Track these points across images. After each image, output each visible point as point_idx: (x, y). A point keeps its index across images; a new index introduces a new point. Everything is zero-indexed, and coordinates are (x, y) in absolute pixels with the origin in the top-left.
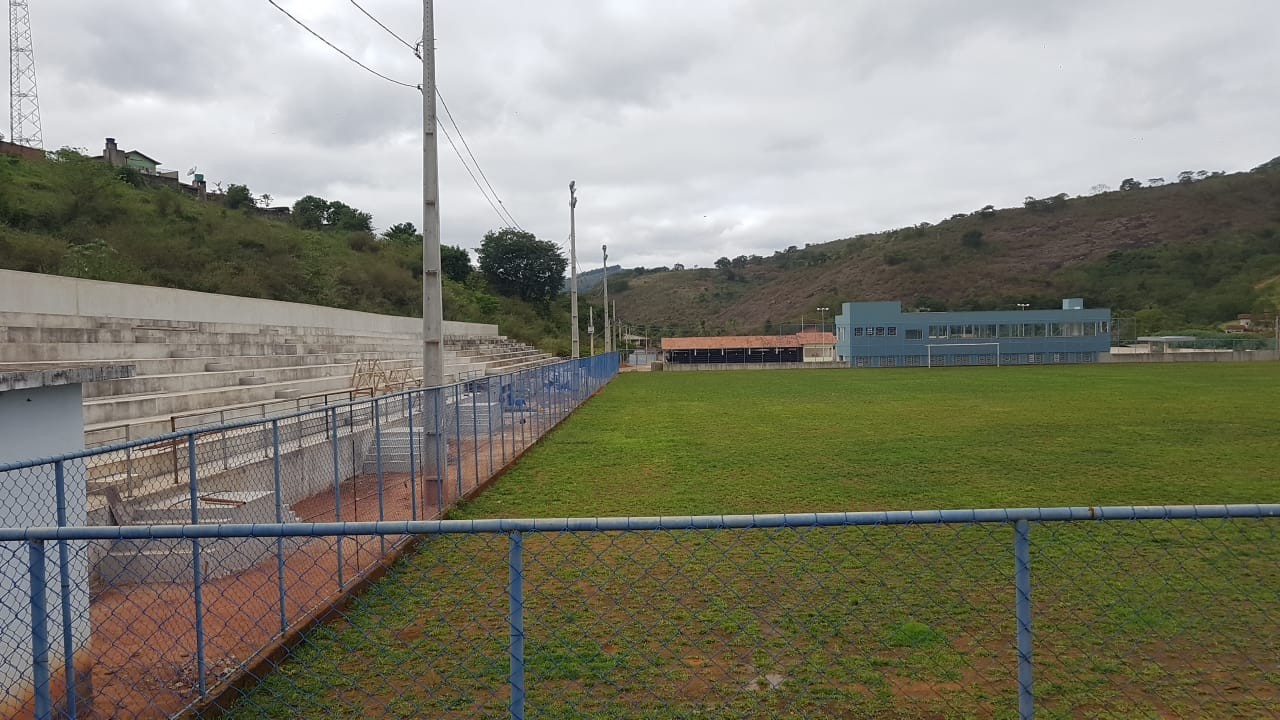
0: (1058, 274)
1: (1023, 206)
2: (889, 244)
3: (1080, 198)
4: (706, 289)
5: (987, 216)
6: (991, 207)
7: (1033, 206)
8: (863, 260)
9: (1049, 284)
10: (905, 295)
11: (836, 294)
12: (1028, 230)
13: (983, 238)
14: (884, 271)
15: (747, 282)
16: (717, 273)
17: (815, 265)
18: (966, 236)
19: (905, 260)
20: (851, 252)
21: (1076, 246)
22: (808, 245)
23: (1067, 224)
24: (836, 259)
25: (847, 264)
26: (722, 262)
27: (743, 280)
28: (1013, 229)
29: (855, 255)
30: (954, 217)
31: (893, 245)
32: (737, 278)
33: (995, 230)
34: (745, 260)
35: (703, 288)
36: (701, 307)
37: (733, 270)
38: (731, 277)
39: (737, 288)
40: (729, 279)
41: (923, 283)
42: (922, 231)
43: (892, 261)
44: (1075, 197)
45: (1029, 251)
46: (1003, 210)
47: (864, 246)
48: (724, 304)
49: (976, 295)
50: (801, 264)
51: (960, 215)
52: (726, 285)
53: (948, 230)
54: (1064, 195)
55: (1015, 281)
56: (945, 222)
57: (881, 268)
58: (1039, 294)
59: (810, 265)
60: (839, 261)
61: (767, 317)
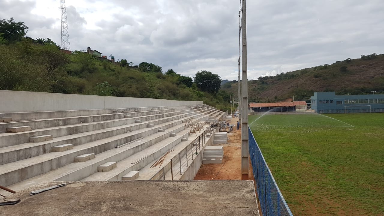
0: (373, 80)
1: (361, 58)
2: (315, 71)
3: (380, 55)
4: (255, 87)
5: (348, 61)
6: (349, 59)
7: (364, 58)
8: (307, 76)
9: (370, 83)
10: (321, 88)
11: (298, 87)
12: (363, 66)
13: (347, 68)
14: (313, 80)
15: (268, 84)
16: (259, 81)
17: (291, 79)
18: (341, 68)
19: (321, 76)
20: (302, 74)
21: (379, 70)
22: (287, 72)
23: (376, 63)
24: (298, 76)
25: (301, 78)
26: (260, 78)
27: (267, 83)
28: (357, 65)
29: (304, 75)
30: (337, 62)
31: (317, 71)
32: (265, 83)
33: (351, 66)
34: (267, 77)
35: (254, 86)
36: (254, 92)
37: (263, 80)
38: (263, 83)
39: (265, 86)
40: (262, 83)
41: (327, 83)
42: (326, 67)
43: (316, 77)
44: (379, 54)
45: (363, 72)
46: (354, 59)
47: (307, 72)
48: (261, 91)
49: (345, 87)
50: (286, 78)
51: (339, 61)
52: (261, 85)
53: (335, 66)
54: (374, 54)
55: (358, 82)
56: (334, 64)
57: (313, 79)
58: (366, 87)
59: (289, 79)
60: (299, 77)
61: (275, 95)
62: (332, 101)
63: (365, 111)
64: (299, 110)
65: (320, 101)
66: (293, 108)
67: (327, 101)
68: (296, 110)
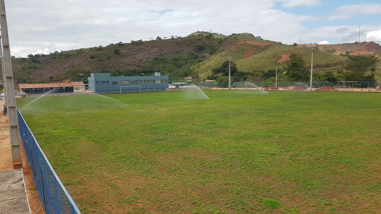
0: (141, 63)
1: (130, 43)
2: (91, 52)
3: (146, 41)
4: (25, 65)
5: (120, 45)
6: (121, 42)
7: (133, 43)
8: (83, 57)
9: (139, 66)
10: (97, 69)
11: (74, 68)
12: (132, 50)
13: (119, 51)
14: (90, 61)
15: (40, 63)
16: (29, 60)
17: (66, 58)
18: (114, 51)
19: (97, 57)
20: (78, 54)
21: (146, 55)
22: (62, 51)
23: (143, 49)
24: (73, 56)
25: (77, 58)
26: (30, 56)
27: (39, 62)
28: (128, 49)
29: (80, 55)
30: (110, 45)
31: (92, 52)
32: (37, 61)
33: (123, 49)
34: (39, 55)
35: (24, 65)
36: (24, 71)
37: (35, 58)
38: (34, 61)
39: (37, 65)
40: (33, 62)
41: (103, 65)
42: (101, 48)
43: (92, 58)
44: (145, 41)
45: (133, 56)
46: (125, 43)
47: (82, 52)
48: (33, 71)
49: (119, 69)
50: (61, 58)
51: (112, 44)
52: (32, 64)
53: (109, 48)
54: (141, 40)
55: (130, 65)
56: (108, 46)
57: (89, 60)
58: (137, 69)
59: (64, 58)
60: (74, 57)
61: (50, 75)
62: (108, 82)
63: (136, 91)
64: (76, 91)
65: (97, 82)
66: (70, 90)
67: (104, 82)
68: (74, 91)
